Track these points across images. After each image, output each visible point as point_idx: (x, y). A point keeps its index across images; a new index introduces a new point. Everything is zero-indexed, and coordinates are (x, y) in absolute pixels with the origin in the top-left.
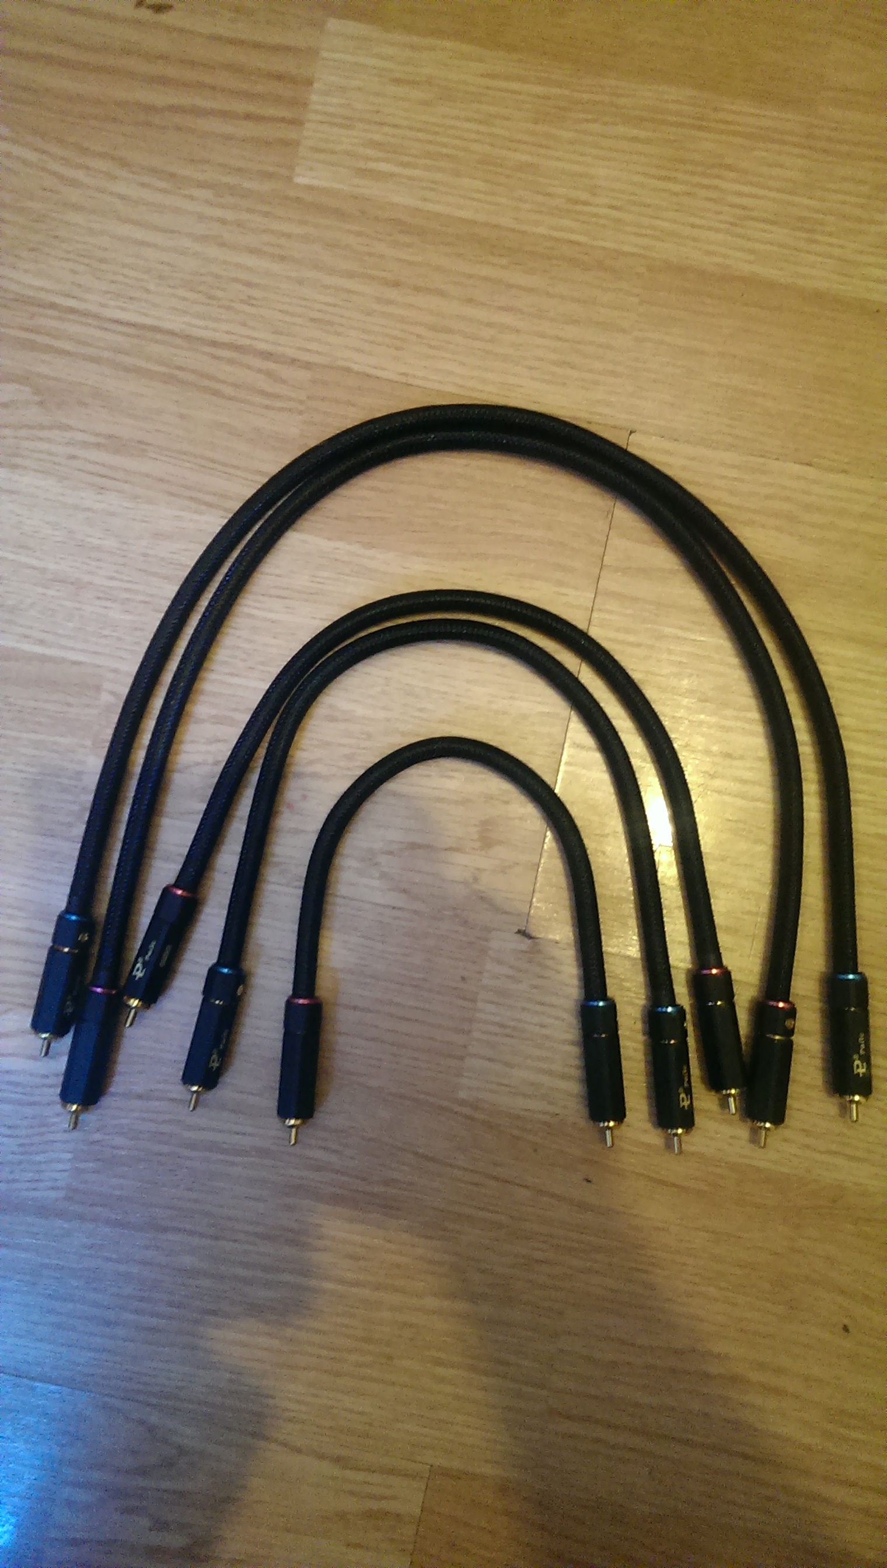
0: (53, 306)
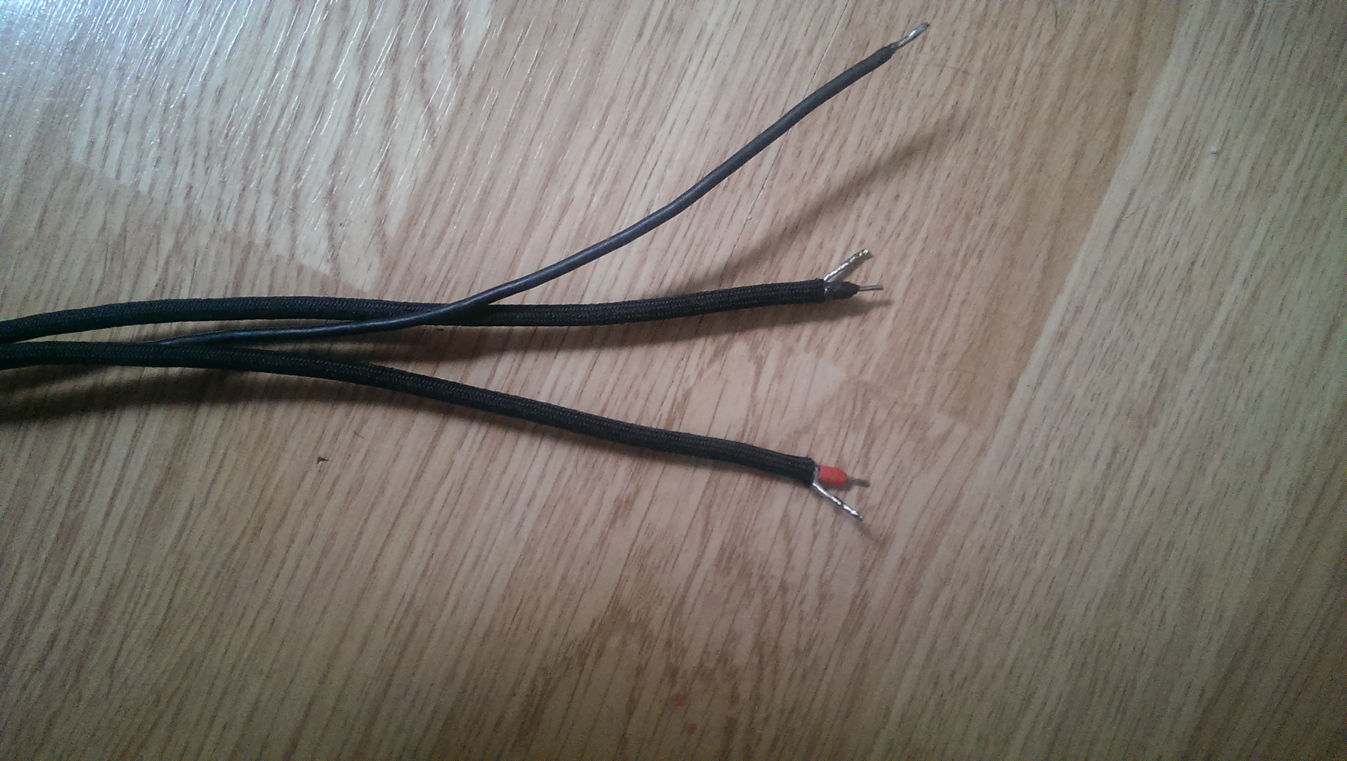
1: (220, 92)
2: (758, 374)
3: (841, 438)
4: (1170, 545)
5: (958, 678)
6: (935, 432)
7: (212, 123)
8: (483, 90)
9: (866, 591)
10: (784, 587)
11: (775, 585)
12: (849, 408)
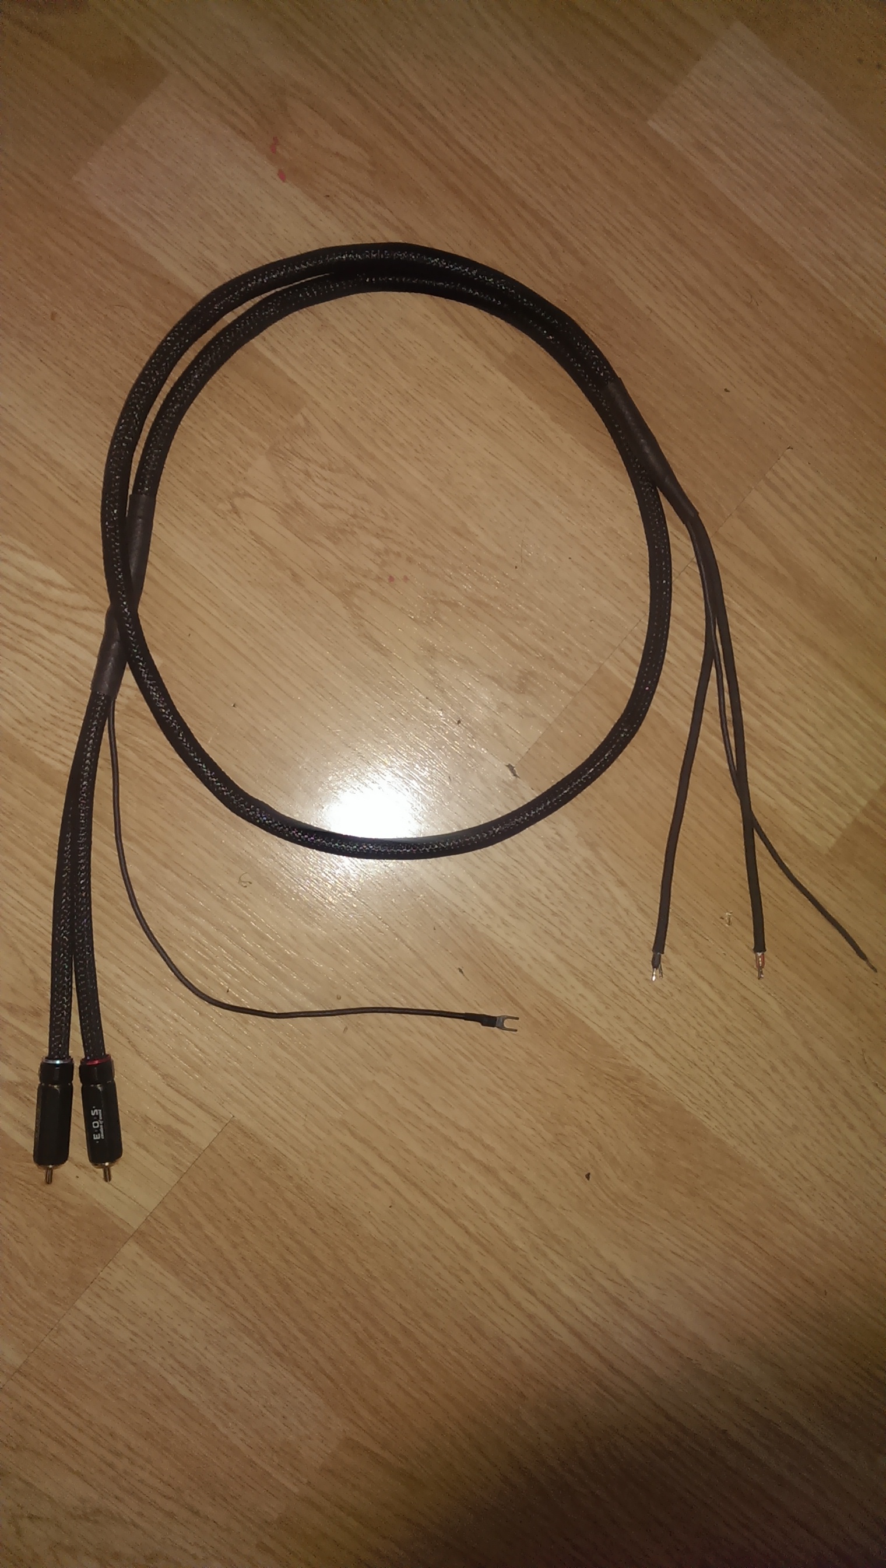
0: (420, 107)
1: (52, 698)
2: (251, 496)
3: (293, 468)
4: (386, 330)
5: (419, 449)
6: (303, 424)
7: (66, 706)
8: (84, 582)
9: (367, 478)
10: (354, 516)
11: (353, 520)
12: (281, 460)
